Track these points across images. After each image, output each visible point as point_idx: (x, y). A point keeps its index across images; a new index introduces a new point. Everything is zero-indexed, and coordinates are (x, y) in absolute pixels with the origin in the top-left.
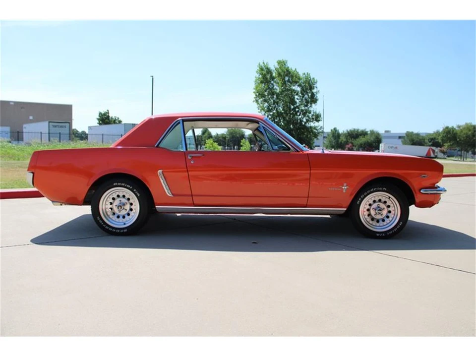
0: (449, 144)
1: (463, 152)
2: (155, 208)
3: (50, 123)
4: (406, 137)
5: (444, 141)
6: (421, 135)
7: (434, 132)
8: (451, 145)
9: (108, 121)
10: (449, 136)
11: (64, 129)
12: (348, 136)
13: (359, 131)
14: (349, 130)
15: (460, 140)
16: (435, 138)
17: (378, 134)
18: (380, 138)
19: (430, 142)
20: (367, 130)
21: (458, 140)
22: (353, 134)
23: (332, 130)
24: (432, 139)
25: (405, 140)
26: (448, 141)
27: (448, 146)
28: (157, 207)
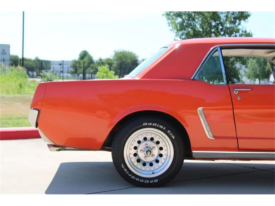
28: (193, 152)
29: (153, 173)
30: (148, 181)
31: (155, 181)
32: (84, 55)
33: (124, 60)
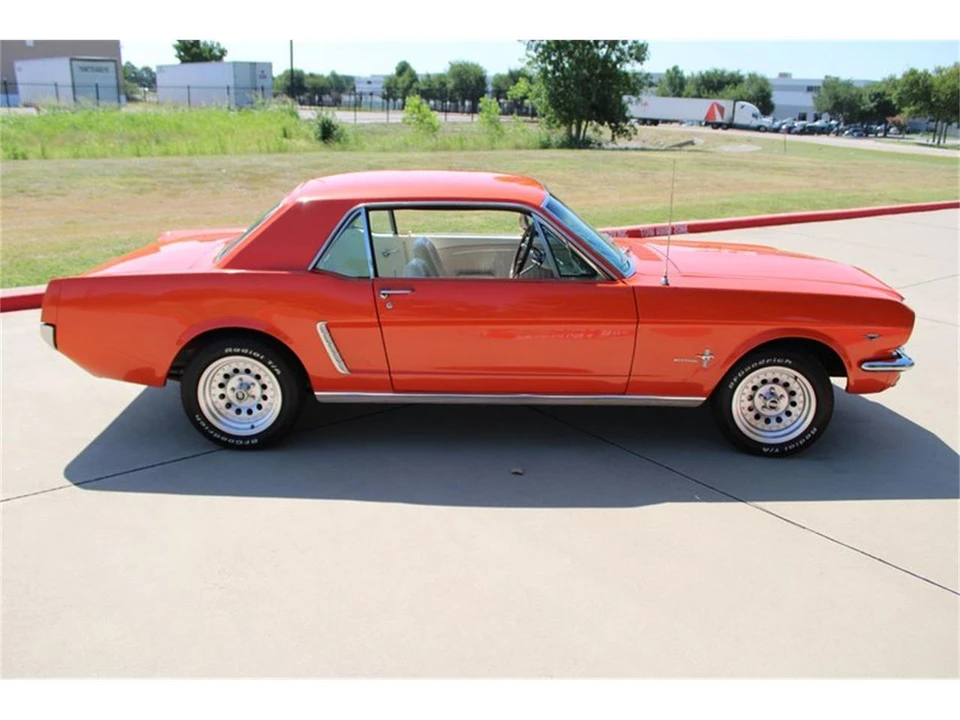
0: (913, 108)
1: (940, 123)
2: (314, 396)
3: (74, 63)
4: (822, 88)
5: (902, 102)
6: (856, 85)
7: (884, 79)
8: (916, 112)
9: (198, 51)
10: (914, 91)
11: (104, 74)
12: (700, 85)
13: (726, 74)
14: (704, 73)
15: (938, 100)
16: (884, 94)
17: (765, 81)
18: (767, 90)
19: (872, 101)
20: (741, 73)
21: (933, 100)
22: (712, 81)
23: (668, 71)
24: (878, 95)
25: (820, 96)
26: (912, 103)
27: (910, 113)
28: (316, 393)
29: (253, 427)
30: (241, 442)
31: (253, 442)
32: (403, 68)
33: (464, 77)
